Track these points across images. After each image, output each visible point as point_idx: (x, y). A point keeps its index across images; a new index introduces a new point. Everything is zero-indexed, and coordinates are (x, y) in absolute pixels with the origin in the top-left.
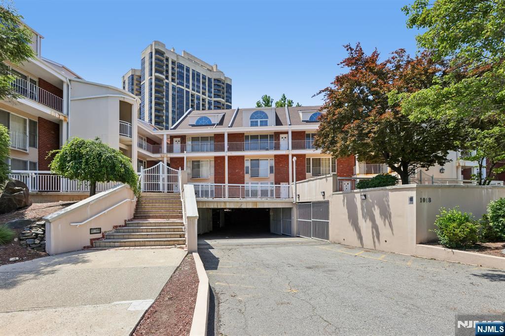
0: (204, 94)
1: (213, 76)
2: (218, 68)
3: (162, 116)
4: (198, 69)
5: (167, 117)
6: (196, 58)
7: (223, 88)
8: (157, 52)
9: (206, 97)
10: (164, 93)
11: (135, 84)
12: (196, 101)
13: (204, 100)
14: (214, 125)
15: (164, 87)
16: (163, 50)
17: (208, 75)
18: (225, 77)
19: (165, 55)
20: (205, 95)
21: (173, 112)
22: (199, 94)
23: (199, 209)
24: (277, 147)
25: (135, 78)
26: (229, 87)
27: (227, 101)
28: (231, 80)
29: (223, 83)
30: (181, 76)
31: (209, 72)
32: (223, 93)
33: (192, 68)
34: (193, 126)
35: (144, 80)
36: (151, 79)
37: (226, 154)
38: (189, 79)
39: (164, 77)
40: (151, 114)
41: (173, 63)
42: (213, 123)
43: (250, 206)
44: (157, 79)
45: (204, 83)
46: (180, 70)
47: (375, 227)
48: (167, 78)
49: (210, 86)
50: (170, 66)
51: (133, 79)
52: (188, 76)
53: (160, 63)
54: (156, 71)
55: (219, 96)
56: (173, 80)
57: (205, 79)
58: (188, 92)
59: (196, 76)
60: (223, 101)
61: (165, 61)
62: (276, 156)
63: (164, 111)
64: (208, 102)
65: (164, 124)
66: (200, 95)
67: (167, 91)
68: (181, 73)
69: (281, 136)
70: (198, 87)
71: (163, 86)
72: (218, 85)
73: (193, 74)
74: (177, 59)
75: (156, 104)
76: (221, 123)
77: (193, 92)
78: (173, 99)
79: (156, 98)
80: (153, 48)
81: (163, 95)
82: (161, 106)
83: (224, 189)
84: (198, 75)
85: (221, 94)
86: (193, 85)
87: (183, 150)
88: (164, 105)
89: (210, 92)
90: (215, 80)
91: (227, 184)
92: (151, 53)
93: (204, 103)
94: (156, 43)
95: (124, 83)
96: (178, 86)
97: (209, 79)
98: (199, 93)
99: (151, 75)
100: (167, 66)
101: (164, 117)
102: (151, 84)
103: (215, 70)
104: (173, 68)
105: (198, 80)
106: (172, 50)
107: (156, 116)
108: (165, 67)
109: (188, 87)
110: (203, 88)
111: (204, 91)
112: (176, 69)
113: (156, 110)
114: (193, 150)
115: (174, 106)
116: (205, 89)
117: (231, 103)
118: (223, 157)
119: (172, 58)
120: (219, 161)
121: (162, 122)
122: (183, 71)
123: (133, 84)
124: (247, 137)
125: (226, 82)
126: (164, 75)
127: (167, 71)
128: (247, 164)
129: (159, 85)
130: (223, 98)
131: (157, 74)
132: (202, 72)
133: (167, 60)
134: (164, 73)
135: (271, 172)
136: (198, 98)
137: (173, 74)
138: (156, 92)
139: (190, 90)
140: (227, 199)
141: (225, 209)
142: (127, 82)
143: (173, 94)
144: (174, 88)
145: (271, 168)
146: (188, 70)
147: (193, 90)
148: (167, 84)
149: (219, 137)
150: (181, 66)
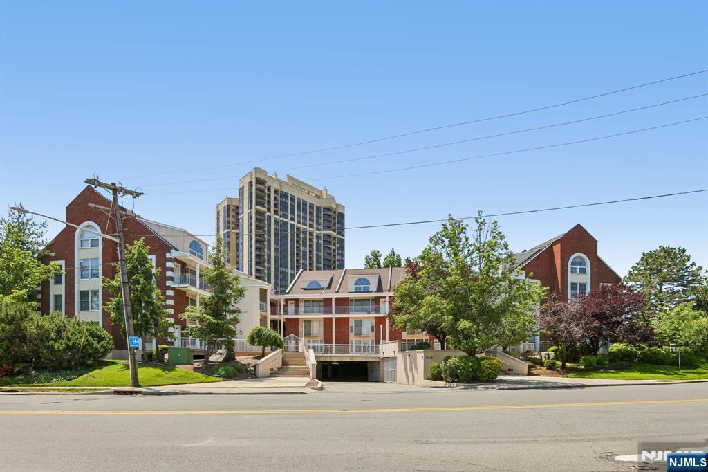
0: (311, 226)
1: (323, 204)
2: (328, 193)
3: (264, 256)
4: (304, 197)
5: (269, 256)
6: (302, 183)
7: (334, 218)
8: (259, 181)
9: (314, 230)
10: (266, 229)
11: (231, 216)
12: (302, 236)
13: (311, 233)
14: (323, 289)
15: (266, 222)
16: (263, 178)
17: (316, 203)
18: (337, 205)
19: (267, 184)
20: (313, 228)
21: (276, 250)
22: (305, 227)
23: (317, 362)
24: (378, 311)
25: (231, 208)
26: (342, 216)
27: (339, 234)
28: (344, 207)
29: (334, 213)
30: (284, 207)
31: (317, 199)
32: (334, 224)
33: (297, 196)
34: (305, 289)
35: (243, 213)
36: (251, 212)
37: (333, 316)
38: (294, 210)
39: (265, 210)
40: (251, 253)
41: (276, 192)
42: (322, 286)
43: (349, 360)
44: (258, 212)
45: (311, 213)
46: (284, 200)
47: (413, 375)
48: (269, 210)
49: (318, 217)
50: (272, 196)
51: (228, 210)
52: (292, 206)
53: (261, 193)
54: (257, 203)
55: (329, 228)
56: (276, 212)
57: (313, 208)
58: (292, 226)
59: (303, 205)
60: (334, 234)
61: (266, 191)
62: (376, 318)
63: (266, 250)
64: (317, 236)
65: (266, 264)
66: (307, 228)
67: (269, 225)
68: (285, 202)
69: (381, 300)
70: (305, 218)
71: (264, 221)
72: (328, 215)
73: (299, 203)
74: (280, 186)
75: (257, 241)
76: (329, 287)
77: (299, 225)
78: (276, 235)
79: (256, 235)
80: (254, 177)
81: (265, 232)
82: (262, 243)
83: (331, 348)
84: (305, 204)
85: (332, 225)
86: (299, 216)
87: (296, 312)
88: (266, 243)
89: (318, 223)
90: (324, 208)
91: (334, 344)
92: (251, 182)
93: (311, 243)
94: (257, 170)
95: (218, 213)
96: (282, 219)
97: (318, 208)
98: (306, 225)
99: (251, 208)
100: (269, 196)
101: (266, 257)
102: (251, 218)
103: (325, 197)
104: (275, 198)
105: (305, 210)
106: (274, 177)
107: (257, 255)
108: (266, 198)
109: (292, 219)
110: (310, 219)
111: (312, 223)
112: (279, 199)
113: (257, 249)
114: (305, 312)
115: (276, 243)
116: (313, 221)
117: (344, 236)
118: (331, 318)
119: (274, 186)
120: (327, 322)
121: (264, 263)
122: (286, 201)
123: (228, 216)
124: (352, 300)
125: (338, 211)
126: (265, 207)
127: (269, 202)
128: (352, 324)
129: (261, 219)
130: (334, 231)
131: (258, 207)
132: (309, 199)
133: (269, 189)
134: (266, 205)
135: (372, 331)
136: (305, 232)
137: (275, 205)
138: (257, 227)
139: (295, 223)
140: (333, 355)
141: (334, 362)
142: (221, 213)
143: (275, 229)
144: (276, 222)
145: (372, 327)
146: (292, 199)
147: (299, 222)
148: (269, 218)
149: (327, 301)
150: (284, 195)
